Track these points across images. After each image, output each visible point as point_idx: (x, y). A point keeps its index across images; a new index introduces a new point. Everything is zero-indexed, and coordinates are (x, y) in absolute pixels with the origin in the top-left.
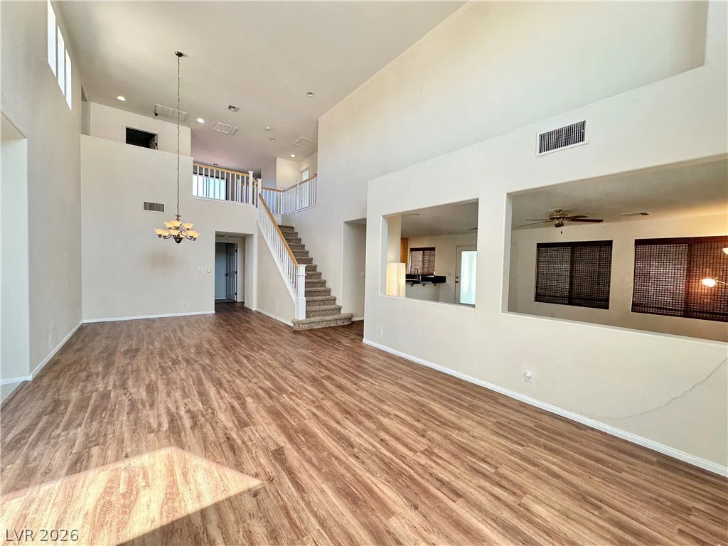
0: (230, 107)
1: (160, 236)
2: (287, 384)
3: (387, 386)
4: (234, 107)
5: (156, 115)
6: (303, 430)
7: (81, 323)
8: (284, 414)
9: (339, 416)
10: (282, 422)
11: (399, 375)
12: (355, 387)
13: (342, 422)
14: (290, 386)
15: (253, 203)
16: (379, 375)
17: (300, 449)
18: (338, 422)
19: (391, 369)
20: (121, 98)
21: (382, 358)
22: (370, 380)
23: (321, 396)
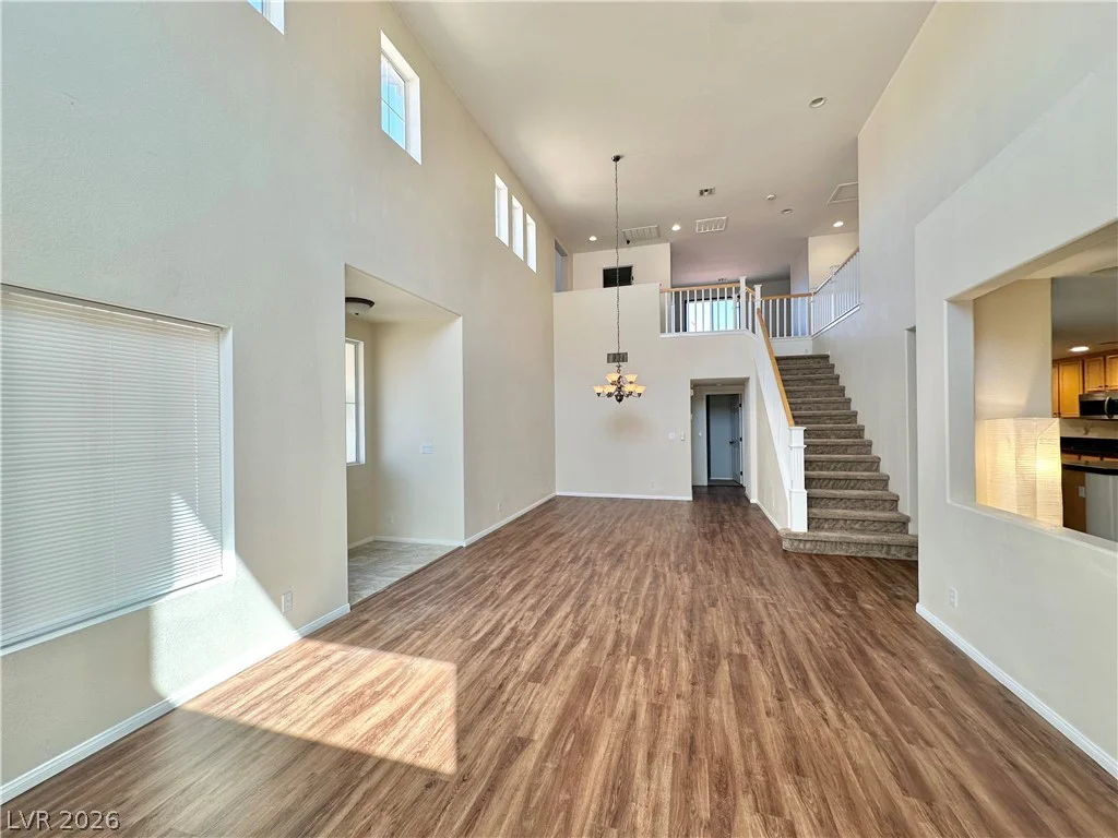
0: (701, 193)
1: (599, 394)
2: (660, 639)
3: (857, 740)
4: (706, 191)
5: (628, 242)
6: (587, 732)
7: (553, 495)
8: (595, 690)
9: (668, 744)
10: (578, 700)
11: (931, 731)
12: (773, 704)
13: (657, 761)
14: (659, 647)
15: (747, 327)
16: (867, 705)
17: (545, 761)
18: (650, 757)
19: (926, 705)
20: (593, 238)
21: (931, 666)
22: (829, 706)
23: (685, 687)
